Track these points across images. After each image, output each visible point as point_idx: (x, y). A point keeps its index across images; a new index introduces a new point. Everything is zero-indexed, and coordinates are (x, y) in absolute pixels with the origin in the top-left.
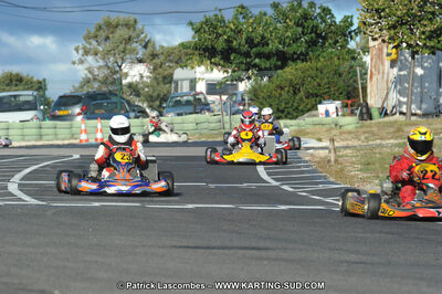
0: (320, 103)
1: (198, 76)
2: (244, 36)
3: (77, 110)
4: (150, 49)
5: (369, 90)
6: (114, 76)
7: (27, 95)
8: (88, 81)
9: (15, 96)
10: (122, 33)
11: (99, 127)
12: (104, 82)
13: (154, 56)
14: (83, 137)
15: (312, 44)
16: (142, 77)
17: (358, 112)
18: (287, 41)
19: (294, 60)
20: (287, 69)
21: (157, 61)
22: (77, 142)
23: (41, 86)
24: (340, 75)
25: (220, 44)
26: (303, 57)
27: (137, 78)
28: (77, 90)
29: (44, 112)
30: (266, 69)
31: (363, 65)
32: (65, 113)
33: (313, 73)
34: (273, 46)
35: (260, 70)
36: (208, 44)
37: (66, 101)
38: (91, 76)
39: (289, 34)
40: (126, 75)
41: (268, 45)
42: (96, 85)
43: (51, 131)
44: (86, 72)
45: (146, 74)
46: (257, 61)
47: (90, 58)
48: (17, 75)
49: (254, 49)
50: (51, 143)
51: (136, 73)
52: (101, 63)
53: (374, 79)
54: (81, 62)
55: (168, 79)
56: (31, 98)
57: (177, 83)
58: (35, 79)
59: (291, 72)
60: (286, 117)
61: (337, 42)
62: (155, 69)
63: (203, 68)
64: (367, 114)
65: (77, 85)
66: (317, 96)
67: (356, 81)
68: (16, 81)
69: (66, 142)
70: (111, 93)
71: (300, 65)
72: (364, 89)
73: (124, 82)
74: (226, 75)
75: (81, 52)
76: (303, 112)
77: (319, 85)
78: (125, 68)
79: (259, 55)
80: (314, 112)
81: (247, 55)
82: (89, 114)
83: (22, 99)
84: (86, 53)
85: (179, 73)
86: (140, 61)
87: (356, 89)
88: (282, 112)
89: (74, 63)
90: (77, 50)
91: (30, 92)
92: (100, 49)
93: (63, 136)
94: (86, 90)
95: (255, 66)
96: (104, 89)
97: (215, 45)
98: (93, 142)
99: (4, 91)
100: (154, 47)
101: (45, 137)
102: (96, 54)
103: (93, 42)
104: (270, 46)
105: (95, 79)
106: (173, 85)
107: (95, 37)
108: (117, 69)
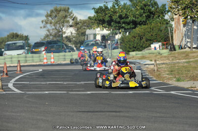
0: (152, 44)
1: (97, 32)
2: (118, 14)
3: (43, 49)
4: (75, 20)
5: (174, 37)
6: (59, 34)
7: (20, 43)
8: (47, 36)
9: (15, 43)
10: (62, 13)
11: (52, 56)
12: (55, 36)
13: (77, 23)
14: (45, 61)
15: (148, 17)
16: (72, 33)
17: (169, 47)
18: (137, 16)
19: (140, 25)
20: (137, 29)
21: (79, 26)
22: (42, 63)
23: (26, 38)
24: (161, 31)
25: (107, 18)
26: (144, 23)
27: (70, 34)
28: (42, 40)
29: (28, 50)
30: (128, 29)
31: (171, 26)
32: (38, 50)
33: (149, 30)
34: (131, 18)
35: (125, 29)
36: (101, 18)
37: (38, 45)
38: (49, 34)
39: (138, 13)
40: (65, 33)
41: (128, 18)
42: (51, 37)
43: (31, 59)
44: (47, 32)
45: (74, 32)
46: (123, 25)
47: (48, 25)
48: (16, 34)
49: (122, 20)
50: (31, 64)
51: (69, 31)
52: (53, 27)
53: (176, 32)
54: (44, 27)
55: (84, 34)
56: (22, 44)
57: (87, 35)
58: (24, 35)
59: (139, 30)
60: (137, 50)
61: (159, 16)
62: (78, 30)
63: (99, 29)
64: (173, 48)
65: (43, 38)
66: (151, 40)
67: (168, 34)
68: (16, 36)
69: (38, 63)
70: (58, 41)
71: (143, 26)
72: (172, 37)
73: (64, 36)
74: (109, 32)
75: (44, 23)
76: (145, 48)
77: (152, 35)
78: (64, 29)
79: (124, 23)
80: (149, 48)
81: (119, 23)
82: (48, 51)
83: (18, 44)
84: (47, 23)
85: (88, 32)
86: (71, 26)
87: (168, 37)
88: (135, 48)
89: (41, 28)
90: (42, 22)
91: (22, 41)
92: (53, 21)
93: (36, 61)
94: (47, 39)
95: (123, 27)
96: (55, 39)
97: (104, 18)
98: (49, 63)
99: (10, 41)
100: (77, 19)
101: (28, 62)
102: (51, 23)
103: (50, 18)
104: (129, 19)
105: (51, 35)
106: (86, 37)
107: (50, 16)
108: (61, 30)
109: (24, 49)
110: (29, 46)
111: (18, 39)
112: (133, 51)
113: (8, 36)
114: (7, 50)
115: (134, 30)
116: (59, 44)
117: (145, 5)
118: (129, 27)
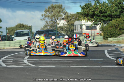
1: (83, 23)
2: (99, 10)
4: (66, 15)
6: (55, 24)
7: (26, 31)
8: (46, 26)
9: (22, 32)
10: (57, 9)
12: (51, 26)
13: (68, 17)
15: (121, 12)
16: (64, 24)
18: (113, 11)
19: (115, 18)
21: (69, 19)
23: (30, 28)
25: (90, 13)
26: (119, 17)
27: (62, 25)
28: (42, 29)
30: (106, 21)
33: (122, 22)
34: (108, 13)
35: (104, 21)
36: (86, 13)
38: (46, 24)
39: (113, 9)
40: (59, 24)
41: (106, 13)
42: (49, 27)
45: (66, 23)
46: (103, 18)
47: (47, 18)
48: (22, 24)
49: (102, 14)
51: (62, 23)
52: (50, 20)
54: (44, 19)
55: (73, 25)
56: (27, 32)
57: (76, 26)
58: (28, 26)
59: (114, 21)
60: (113, 37)
62: (68, 21)
63: (84, 21)
65: (42, 27)
68: (21, 26)
70: (54, 30)
73: (58, 26)
74: (92, 23)
75: (44, 16)
76: (119, 35)
78: (58, 21)
80: (123, 35)
82: (47, 37)
83: (24, 32)
85: (76, 23)
86: (63, 19)
88: (112, 35)
89: (41, 20)
90: (42, 15)
91: (27, 30)
92: (50, 15)
94: (46, 29)
95: (102, 20)
96: (51, 29)
99: (18, 30)
100: (68, 14)
102: (49, 17)
103: (48, 13)
105: (48, 25)
106: (74, 27)
107: (48, 11)
108: (56, 22)
111: (23, 28)
113: (16, 26)
114: (16, 36)
115: (111, 21)
116: (55, 32)
118: (107, 19)
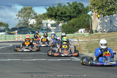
0: (80, 29)
1: (48, 22)
2: (60, 12)
3: (16, 32)
4: (36, 15)
5: (93, 25)
6: (26, 23)
8: (19, 24)
10: (28, 11)
11: (21, 36)
12: (24, 24)
13: (37, 17)
14: (17, 39)
15: (78, 13)
16: (34, 23)
17: (90, 31)
18: (71, 13)
19: (73, 18)
22: (15, 40)
24: (85, 22)
25: (54, 14)
26: (75, 17)
27: (32, 23)
28: (17, 26)
29: (7, 32)
30: (66, 20)
31: (91, 19)
33: (78, 21)
34: (68, 14)
35: (64, 20)
36: (50, 14)
38: (20, 22)
39: (72, 11)
40: (30, 22)
42: (22, 25)
46: (63, 18)
48: (1, 22)
49: (63, 15)
50: (8, 41)
51: (32, 21)
52: (23, 19)
53: (94, 22)
54: (18, 19)
55: (41, 23)
57: (43, 24)
59: (72, 21)
60: (71, 33)
61: (84, 13)
62: (37, 21)
63: (49, 20)
64: (92, 32)
66: (79, 27)
67: (89, 23)
68: (0, 24)
69: (12, 41)
70: (26, 27)
71: (75, 19)
73: (29, 24)
74: (55, 22)
75: (17, 16)
76: (76, 32)
77: (80, 24)
78: (29, 20)
79: (64, 17)
80: (78, 32)
81: (61, 16)
82: (19, 33)
83: (1, 29)
84: (19, 16)
85: (44, 22)
86: (33, 18)
88: (70, 31)
89: (16, 19)
90: (16, 15)
92: (23, 15)
93: (11, 39)
94: (19, 26)
95: (63, 19)
96: (24, 26)
97: (52, 14)
98: (19, 40)
100: (37, 15)
101: (7, 39)
102: (21, 17)
103: (21, 14)
104: (67, 14)
106: (42, 25)
107: (21, 12)
108: (27, 20)
109: (5, 32)
110: (9, 30)
111: (2, 26)
112: (69, 33)
115: (69, 21)
117: (76, 6)
118: (67, 19)
